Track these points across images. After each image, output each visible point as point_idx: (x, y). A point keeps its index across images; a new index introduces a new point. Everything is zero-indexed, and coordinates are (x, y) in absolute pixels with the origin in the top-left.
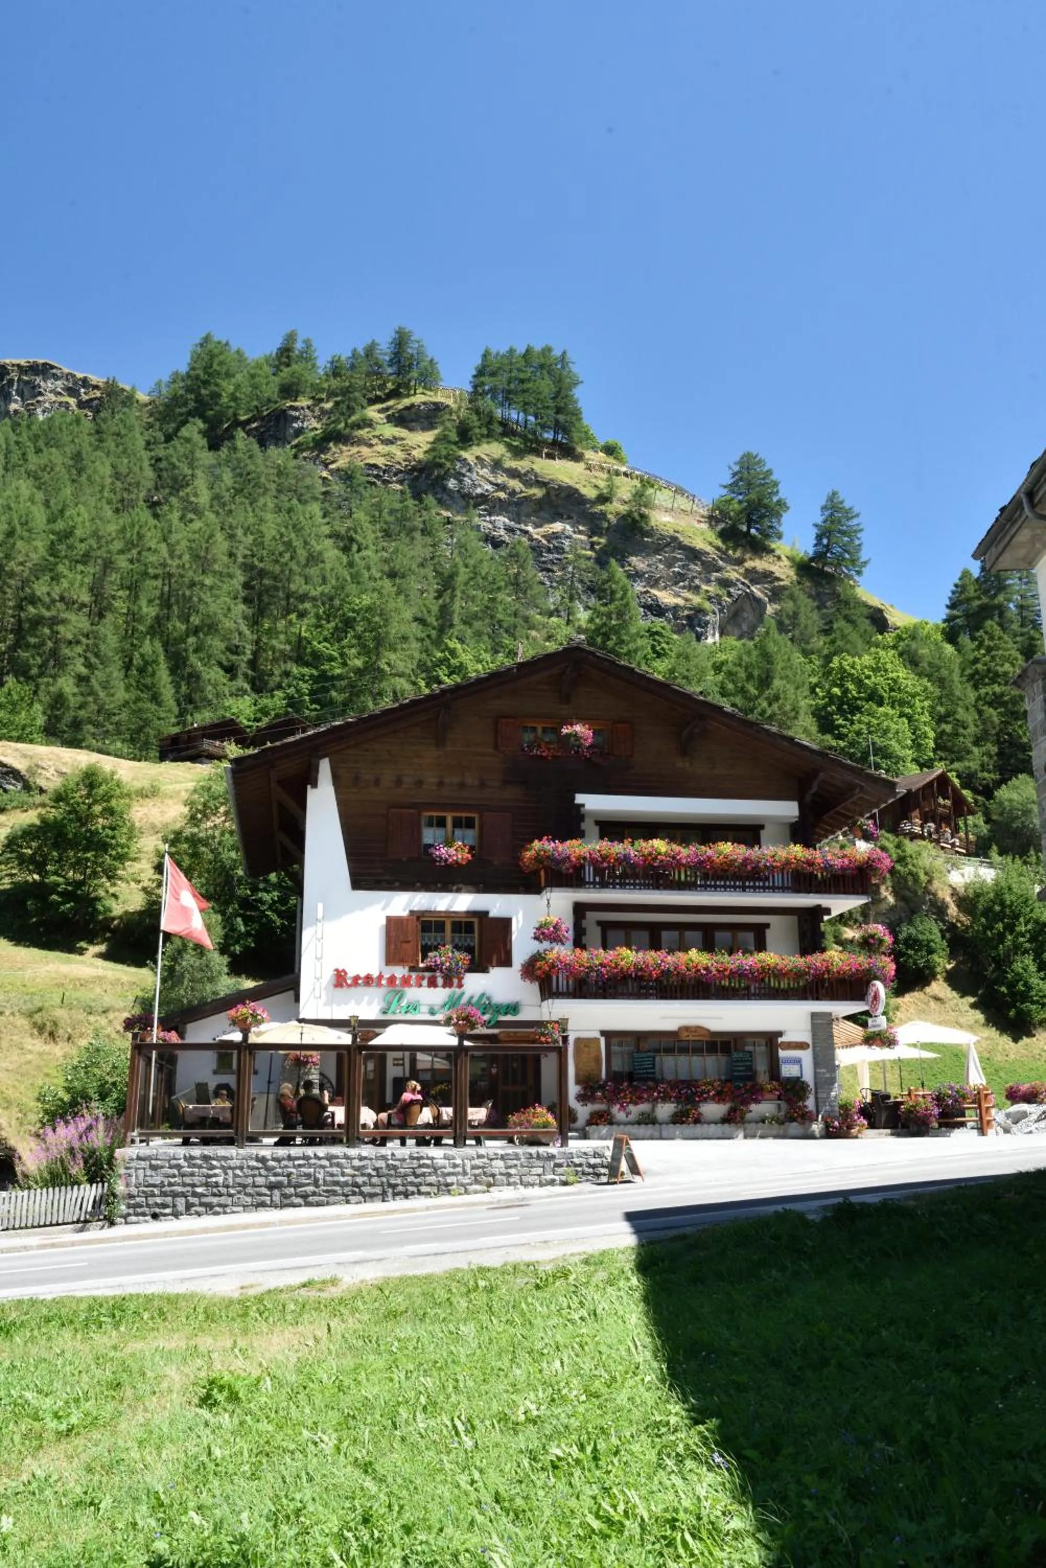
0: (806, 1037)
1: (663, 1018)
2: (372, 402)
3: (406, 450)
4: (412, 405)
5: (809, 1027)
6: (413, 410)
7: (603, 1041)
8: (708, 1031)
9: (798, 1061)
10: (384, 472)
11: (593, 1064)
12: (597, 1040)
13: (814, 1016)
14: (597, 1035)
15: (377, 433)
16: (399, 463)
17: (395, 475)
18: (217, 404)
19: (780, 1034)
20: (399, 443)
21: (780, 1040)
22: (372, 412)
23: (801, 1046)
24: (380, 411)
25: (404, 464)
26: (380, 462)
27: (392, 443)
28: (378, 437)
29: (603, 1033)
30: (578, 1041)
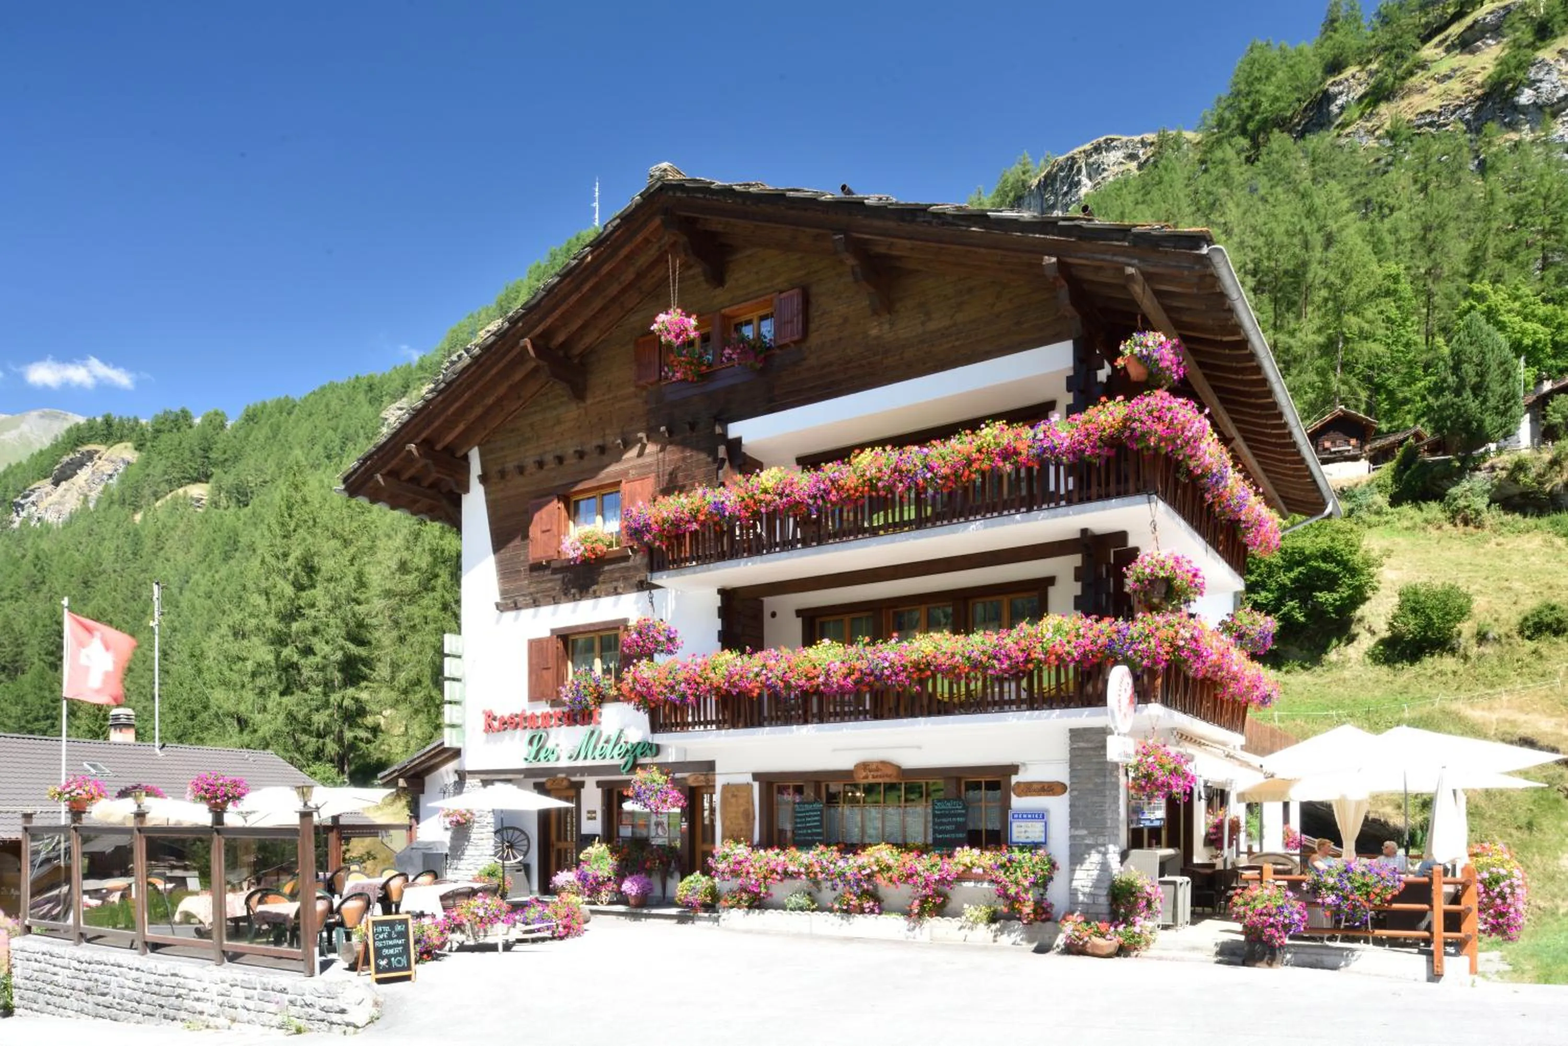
0: (1060, 773)
1: (835, 750)
2: (1425, 40)
3: (1467, 79)
4: (1476, 22)
5: (1066, 755)
6: (1477, 27)
7: (756, 785)
8: (899, 767)
9: (1041, 816)
10: (1440, 114)
11: (742, 821)
12: (749, 786)
13: (1075, 734)
14: (748, 779)
15: (1430, 74)
16: (1458, 98)
17: (1453, 113)
18: (1257, 113)
19: (1014, 769)
20: (1459, 73)
21: (1014, 779)
22: (1428, 51)
23: (1050, 789)
24: (1437, 46)
25: (1463, 97)
26: (1434, 105)
27: (1450, 77)
28: (1433, 77)
29: (756, 776)
30: (726, 787)
